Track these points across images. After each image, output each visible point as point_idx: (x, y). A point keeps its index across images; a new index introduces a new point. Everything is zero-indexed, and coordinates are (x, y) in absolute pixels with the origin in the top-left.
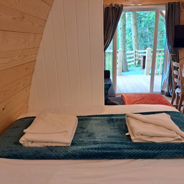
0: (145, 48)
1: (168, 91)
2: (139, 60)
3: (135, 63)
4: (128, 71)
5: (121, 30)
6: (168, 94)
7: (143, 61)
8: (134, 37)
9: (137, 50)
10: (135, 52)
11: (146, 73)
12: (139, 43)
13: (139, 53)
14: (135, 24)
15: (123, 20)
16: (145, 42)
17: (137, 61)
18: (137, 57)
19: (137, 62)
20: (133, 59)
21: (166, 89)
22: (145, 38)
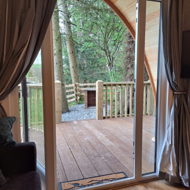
0: (85, 81)
1: (176, 175)
2: (80, 95)
3: (76, 100)
4: (69, 111)
5: (56, 56)
6: (178, 182)
7: (87, 97)
8: (73, 67)
9: (77, 84)
10: (76, 85)
11: (98, 117)
12: (78, 74)
13: (80, 87)
14: (72, 52)
15: (57, 43)
16: (85, 74)
17: (78, 96)
18: (78, 91)
19: (79, 98)
20: (74, 95)
21: (171, 168)
22: (83, 70)
